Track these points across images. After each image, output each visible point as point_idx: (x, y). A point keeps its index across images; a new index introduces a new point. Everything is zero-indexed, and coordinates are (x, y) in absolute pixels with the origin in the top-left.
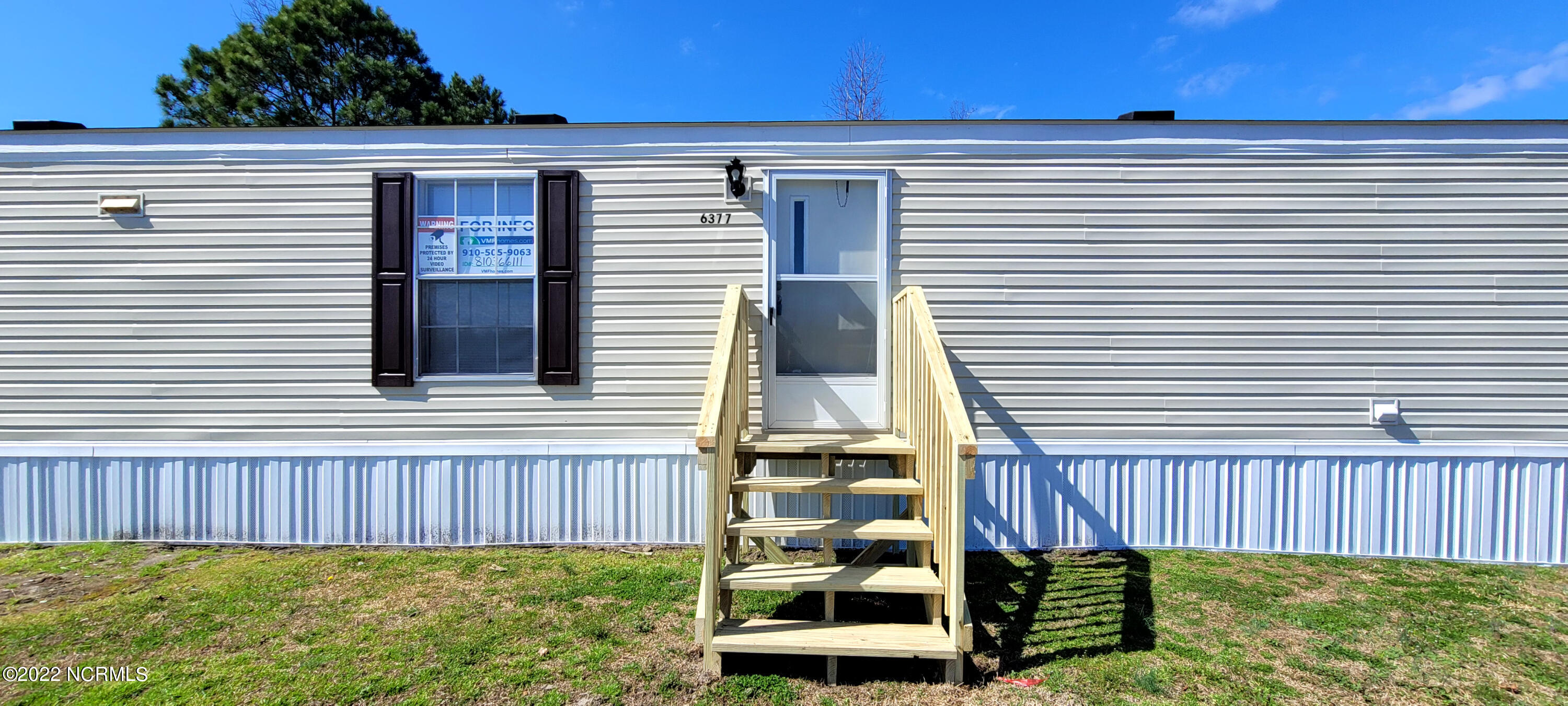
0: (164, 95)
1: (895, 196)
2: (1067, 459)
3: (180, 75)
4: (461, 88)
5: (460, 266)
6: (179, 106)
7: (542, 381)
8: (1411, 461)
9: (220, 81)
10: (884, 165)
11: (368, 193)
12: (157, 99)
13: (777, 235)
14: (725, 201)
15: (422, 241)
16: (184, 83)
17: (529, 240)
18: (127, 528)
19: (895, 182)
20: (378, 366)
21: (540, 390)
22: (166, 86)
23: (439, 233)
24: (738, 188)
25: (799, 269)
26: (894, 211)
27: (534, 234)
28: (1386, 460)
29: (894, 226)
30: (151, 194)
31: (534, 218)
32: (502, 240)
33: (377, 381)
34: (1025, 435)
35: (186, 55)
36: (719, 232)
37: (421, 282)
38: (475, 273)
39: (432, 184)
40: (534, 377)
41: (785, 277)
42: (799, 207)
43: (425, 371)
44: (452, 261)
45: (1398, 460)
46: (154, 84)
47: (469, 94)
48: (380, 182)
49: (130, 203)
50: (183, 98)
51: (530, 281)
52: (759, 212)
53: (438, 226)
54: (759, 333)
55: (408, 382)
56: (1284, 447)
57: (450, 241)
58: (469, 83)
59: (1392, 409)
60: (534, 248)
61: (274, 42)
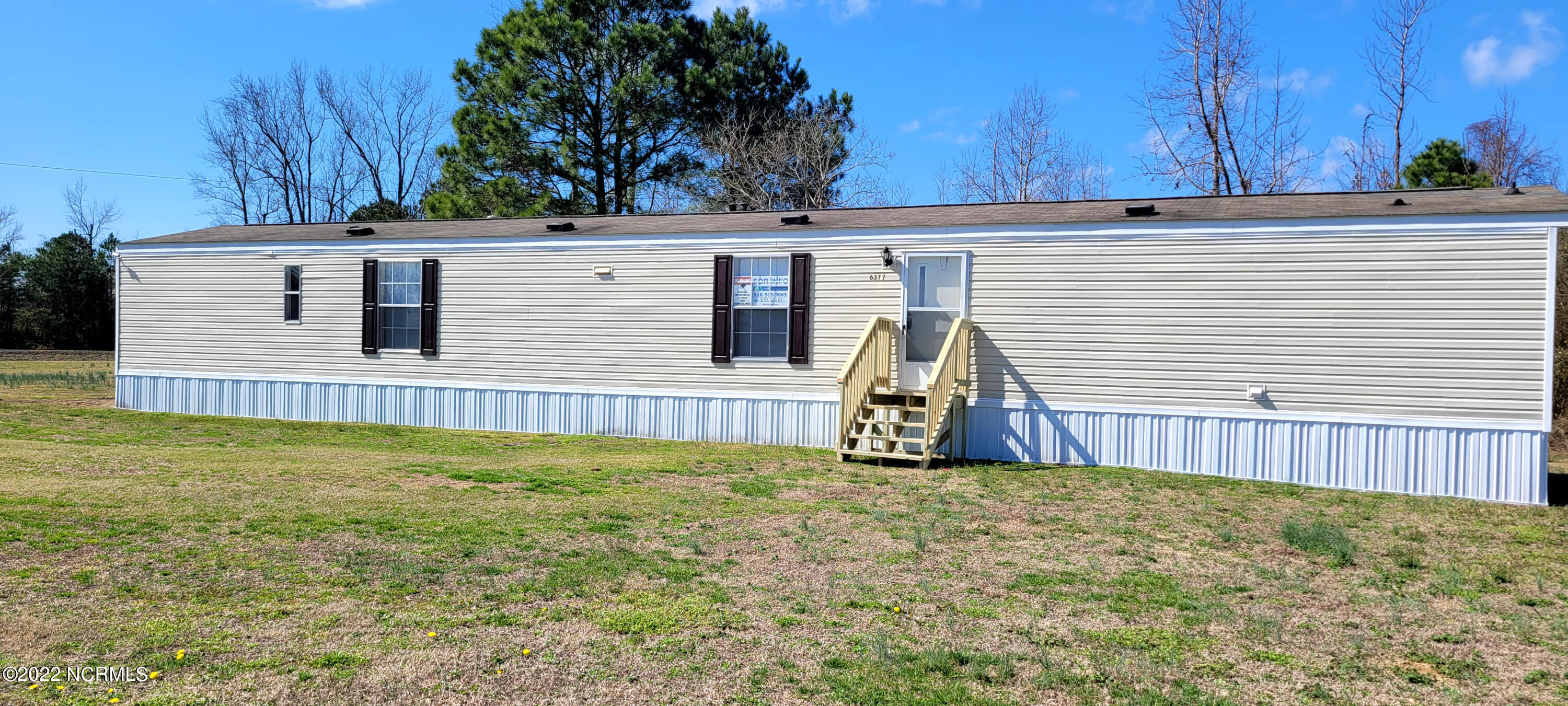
0: (459, 80)
1: (970, 265)
2: (1063, 413)
3: (473, 59)
4: (722, 27)
5: (755, 301)
6: (471, 90)
7: (791, 361)
8: (1274, 422)
9: (508, 64)
10: (967, 247)
11: (712, 264)
12: (454, 85)
13: (908, 285)
14: (882, 268)
15: (736, 289)
16: (476, 67)
17: (786, 288)
18: (601, 429)
19: (970, 255)
20: (714, 352)
21: (789, 366)
22: (463, 71)
23: (743, 285)
24: (889, 262)
25: (922, 304)
26: (969, 273)
27: (788, 285)
28: (1258, 422)
29: (969, 281)
30: (616, 266)
31: (789, 277)
32: (773, 288)
33: (714, 360)
34: (1040, 399)
35: (478, 39)
36: (880, 285)
37: (735, 310)
38: (759, 305)
39: (740, 259)
40: (786, 359)
41: (912, 309)
42: (923, 269)
43: (735, 355)
44: (749, 300)
45: (1266, 422)
46: (452, 69)
47: (734, 35)
48: (717, 259)
49: (607, 270)
50: (474, 82)
51: (786, 310)
52: (900, 273)
53: (742, 281)
54: (897, 338)
55: (728, 361)
56: (1193, 411)
57: (749, 288)
58: (732, 18)
59: (1258, 391)
60: (788, 292)
61: (557, 23)
